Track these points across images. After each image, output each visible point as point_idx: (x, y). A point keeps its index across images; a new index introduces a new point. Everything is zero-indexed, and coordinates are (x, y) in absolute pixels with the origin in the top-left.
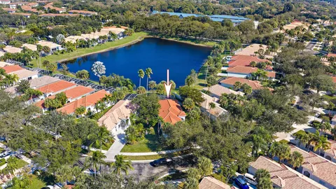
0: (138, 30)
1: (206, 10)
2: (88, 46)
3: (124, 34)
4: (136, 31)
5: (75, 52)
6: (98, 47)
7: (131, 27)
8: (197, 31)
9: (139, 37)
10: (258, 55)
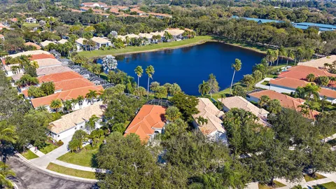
0: (203, 33)
1: (298, 18)
2: (138, 45)
3: (184, 37)
4: (200, 34)
5: (122, 49)
6: (149, 47)
7: (194, 30)
8: (265, 37)
9: (200, 40)
10: (328, 67)
